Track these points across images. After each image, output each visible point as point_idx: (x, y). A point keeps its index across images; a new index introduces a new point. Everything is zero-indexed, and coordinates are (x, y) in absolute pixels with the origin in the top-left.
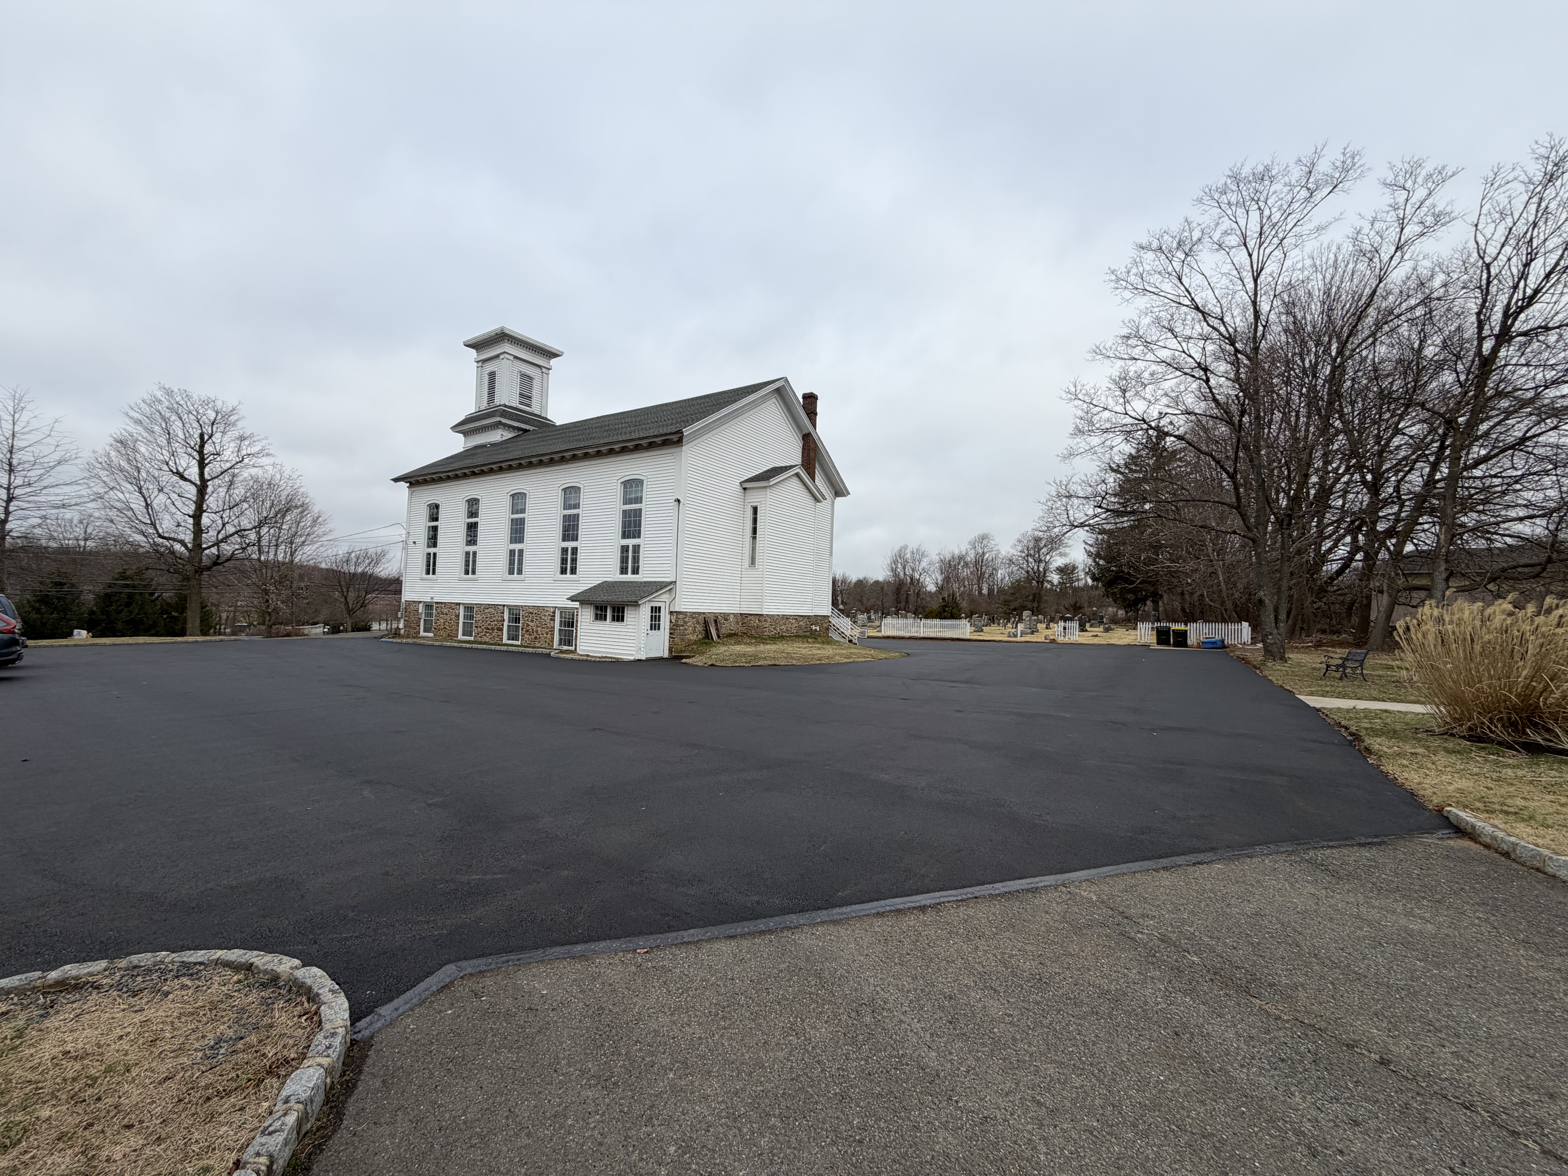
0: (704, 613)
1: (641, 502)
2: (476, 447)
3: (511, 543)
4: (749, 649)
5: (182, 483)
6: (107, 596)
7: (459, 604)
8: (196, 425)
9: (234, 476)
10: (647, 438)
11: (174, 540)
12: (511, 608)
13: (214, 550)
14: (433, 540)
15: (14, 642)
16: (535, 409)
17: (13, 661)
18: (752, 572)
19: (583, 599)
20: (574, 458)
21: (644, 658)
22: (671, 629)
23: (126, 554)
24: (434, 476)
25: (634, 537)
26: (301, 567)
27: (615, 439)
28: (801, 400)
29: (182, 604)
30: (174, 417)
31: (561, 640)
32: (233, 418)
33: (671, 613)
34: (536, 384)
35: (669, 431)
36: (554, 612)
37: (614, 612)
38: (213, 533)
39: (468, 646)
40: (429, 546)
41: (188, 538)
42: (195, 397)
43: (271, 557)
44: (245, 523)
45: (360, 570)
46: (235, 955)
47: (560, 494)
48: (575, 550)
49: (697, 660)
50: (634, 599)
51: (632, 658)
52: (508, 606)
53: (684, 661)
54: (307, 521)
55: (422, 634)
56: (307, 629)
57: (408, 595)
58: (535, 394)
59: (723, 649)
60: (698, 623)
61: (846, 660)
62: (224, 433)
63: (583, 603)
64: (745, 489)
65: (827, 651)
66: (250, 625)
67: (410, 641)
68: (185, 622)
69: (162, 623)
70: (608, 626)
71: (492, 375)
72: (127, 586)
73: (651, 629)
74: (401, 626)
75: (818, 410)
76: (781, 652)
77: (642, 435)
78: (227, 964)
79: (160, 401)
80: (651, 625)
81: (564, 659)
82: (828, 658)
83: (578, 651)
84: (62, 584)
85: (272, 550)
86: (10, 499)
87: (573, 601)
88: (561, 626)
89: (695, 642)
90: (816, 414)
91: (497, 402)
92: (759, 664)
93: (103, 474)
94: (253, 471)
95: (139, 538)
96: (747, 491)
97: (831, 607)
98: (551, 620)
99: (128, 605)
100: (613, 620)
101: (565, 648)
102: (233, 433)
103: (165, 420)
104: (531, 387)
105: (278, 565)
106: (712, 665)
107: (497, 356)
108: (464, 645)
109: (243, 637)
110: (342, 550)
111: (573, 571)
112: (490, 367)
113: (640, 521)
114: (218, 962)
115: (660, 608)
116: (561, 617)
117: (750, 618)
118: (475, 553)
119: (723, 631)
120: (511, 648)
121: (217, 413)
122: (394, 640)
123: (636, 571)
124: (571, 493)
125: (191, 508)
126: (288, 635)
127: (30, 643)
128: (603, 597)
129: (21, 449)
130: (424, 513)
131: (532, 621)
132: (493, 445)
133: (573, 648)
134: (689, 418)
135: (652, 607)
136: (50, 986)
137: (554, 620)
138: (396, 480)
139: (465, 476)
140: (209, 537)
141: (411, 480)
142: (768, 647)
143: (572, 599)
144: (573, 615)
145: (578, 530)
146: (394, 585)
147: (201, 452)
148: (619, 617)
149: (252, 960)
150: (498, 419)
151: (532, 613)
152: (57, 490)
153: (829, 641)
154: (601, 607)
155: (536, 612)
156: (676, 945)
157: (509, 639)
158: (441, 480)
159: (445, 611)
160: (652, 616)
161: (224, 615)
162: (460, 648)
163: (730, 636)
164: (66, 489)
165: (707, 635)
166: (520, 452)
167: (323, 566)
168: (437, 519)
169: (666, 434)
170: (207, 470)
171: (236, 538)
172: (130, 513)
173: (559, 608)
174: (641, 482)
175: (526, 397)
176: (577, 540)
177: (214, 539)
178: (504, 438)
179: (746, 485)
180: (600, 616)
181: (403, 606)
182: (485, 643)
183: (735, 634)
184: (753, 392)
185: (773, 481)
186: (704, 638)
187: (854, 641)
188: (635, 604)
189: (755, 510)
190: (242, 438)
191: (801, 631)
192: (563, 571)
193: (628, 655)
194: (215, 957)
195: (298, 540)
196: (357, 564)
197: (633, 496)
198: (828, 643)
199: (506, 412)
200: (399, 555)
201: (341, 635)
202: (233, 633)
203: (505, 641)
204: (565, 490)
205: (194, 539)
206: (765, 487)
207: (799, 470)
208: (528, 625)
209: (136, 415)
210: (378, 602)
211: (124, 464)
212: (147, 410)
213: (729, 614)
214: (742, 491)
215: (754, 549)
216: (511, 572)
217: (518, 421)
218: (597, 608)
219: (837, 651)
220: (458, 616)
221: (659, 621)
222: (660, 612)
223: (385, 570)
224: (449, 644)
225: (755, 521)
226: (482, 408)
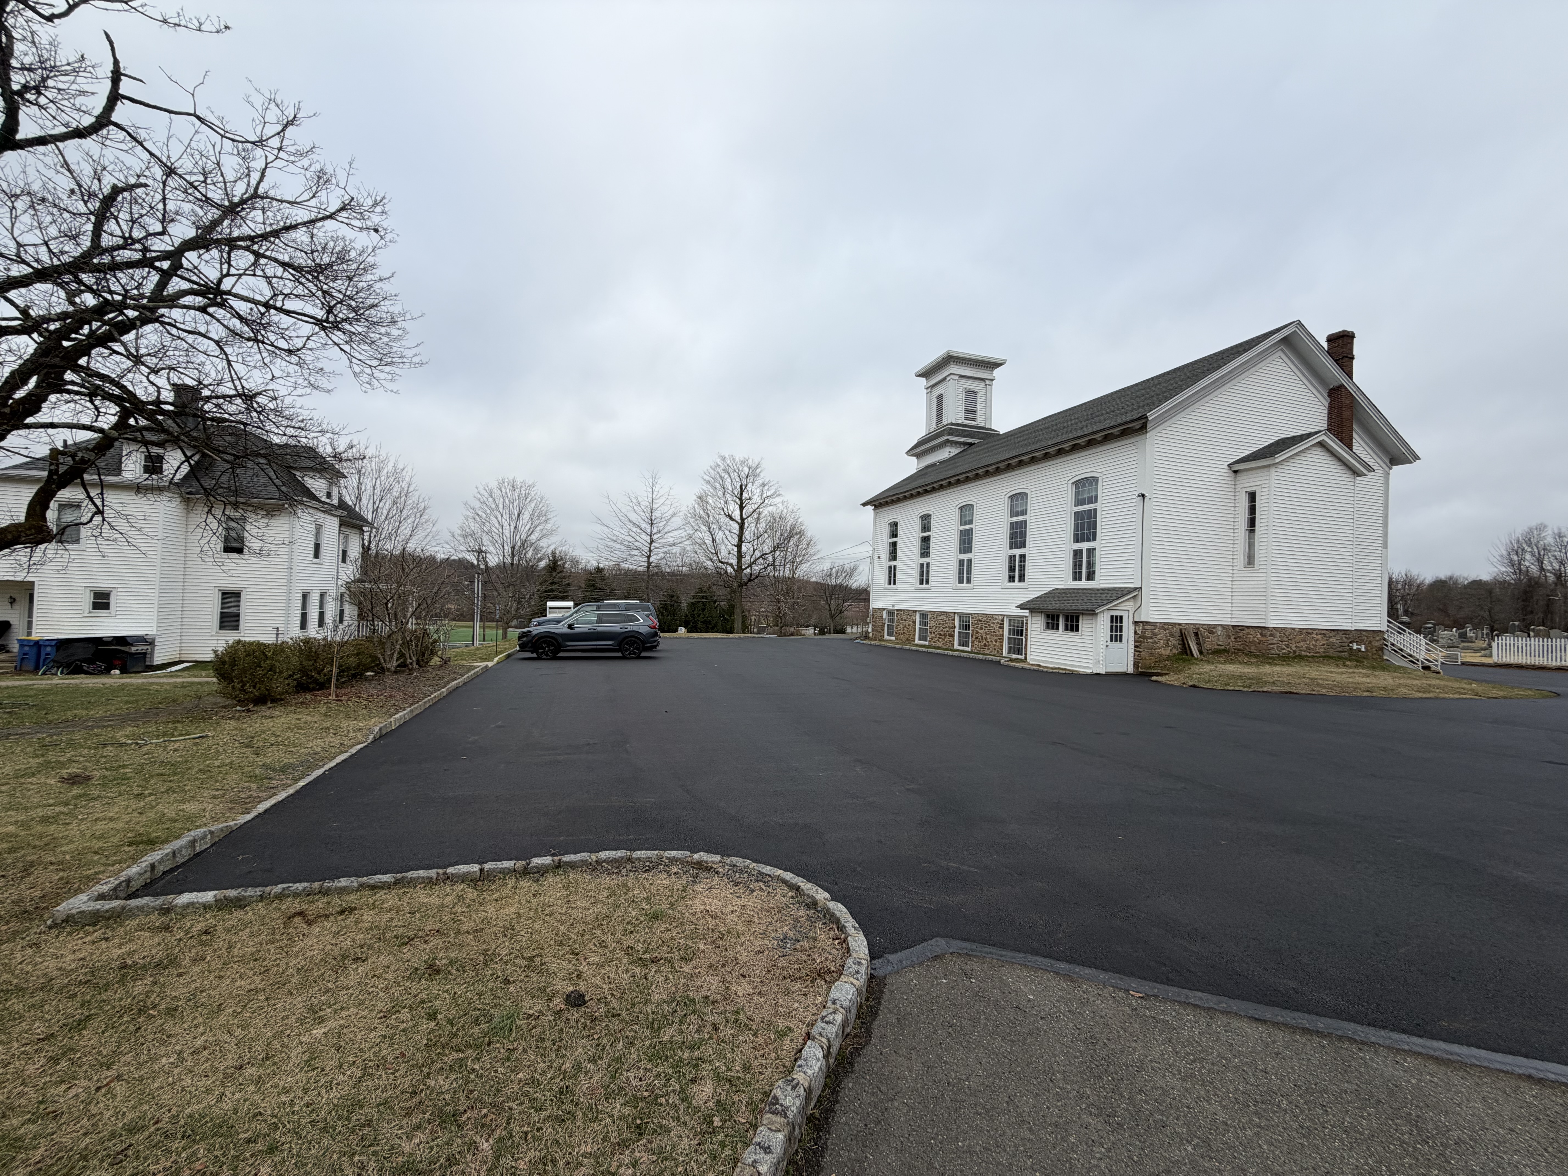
0: (1180, 624)
1: (1096, 502)
2: (927, 467)
3: (960, 553)
4: (1249, 670)
5: (731, 522)
6: (693, 604)
7: (915, 611)
8: (738, 479)
9: (759, 514)
10: (1101, 430)
11: (727, 564)
12: (961, 616)
13: (748, 570)
14: (893, 555)
15: (656, 634)
16: (980, 422)
17: (655, 647)
18: (1249, 574)
19: (1033, 607)
20: (1021, 464)
21: (1103, 672)
22: (1135, 642)
23: (703, 575)
24: (893, 498)
25: (1088, 540)
26: (799, 581)
27: (1065, 437)
28: (1325, 345)
29: (731, 611)
30: (726, 476)
31: (1010, 648)
32: (758, 471)
33: (1136, 623)
34: (980, 399)
35: (1129, 419)
36: (1003, 620)
37: (1067, 620)
38: (748, 557)
39: (924, 649)
40: (890, 560)
41: (734, 561)
42: (737, 460)
43: (782, 573)
44: (767, 550)
45: (838, 582)
46: (788, 876)
47: (1007, 501)
48: (1023, 557)
49: (1171, 679)
50: (1090, 607)
51: (1089, 671)
52: (958, 613)
53: (1154, 678)
54: (803, 545)
55: (886, 637)
56: (803, 630)
57: (874, 604)
58: (980, 408)
59: (1207, 668)
60: (1172, 635)
61: (1420, 695)
62: (753, 482)
63: (1033, 611)
64: (1236, 472)
65: (1382, 680)
66: (768, 625)
67: (877, 643)
68: (733, 623)
69: (720, 624)
70: (1061, 636)
71: (940, 398)
72: (703, 597)
73: (1111, 641)
74: (870, 630)
75: (1356, 352)
76: (1300, 677)
77: (1095, 428)
78: (785, 882)
79: (719, 466)
80: (1111, 636)
81: (1014, 667)
82: (1385, 689)
83: (1028, 660)
84: (672, 596)
85: (782, 568)
86: (652, 542)
87: (1022, 609)
88: (1010, 634)
89: (1168, 658)
90: (1353, 358)
91: (945, 421)
92: (1265, 689)
93: (692, 520)
94: (770, 509)
95: (709, 563)
96: (1238, 475)
97: (1387, 618)
98: (1000, 627)
99: (703, 610)
100: (1066, 629)
101: (1015, 656)
102: (759, 482)
103: (722, 478)
104: (975, 402)
105: (784, 580)
106: (1193, 686)
107: (944, 379)
108: (921, 649)
109: (765, 635)
110: (826, 566)
111: (1022, 578)
112: (937, 391)
113: (1095, 522)
114: (778, 878)
115: (1121, 617)
116: (1010, 625)
117: (1247, 631)
118: (928, 564)
119: (1207, 646)
120: (963, 654)
121: (749, 468)
122: (865, 642)
123: (1091, 576)
124: (1017, 500)
125: (735, 541)
126: (792, 635)
127: (662, 635)
128: (1054, 606)
129: (656, 509)
130: (886, 531)
131: (981, 629)
132: (941, 463)
133: (1023, 657)
134: (1155, 399)
135: (1112, 617)
136: (694, 863)
137: (1003, 628)
138: (864, 505)
139: (919, 494)
140: (746, 560)
141: (876, 503)
142: (1277, 669)
143: (1022, 607)
144: (1022, 623)
145: (1025, 537)
146: (863, 595)
147: (741, 499)
148: (1073, 625)
149: (800, 884)
150: (946, 437)
151: (981, 621)
152: (671, 534)
153: (1386, 667)
154: (1053, 616)
155: (986, 620)
156: (1179, 1002)
157: (959, 645)
158: (899, 500)
159: (904, 617)
160: (1112, 627)
161: (753, 618)
162: (917, 651)
163: (1218, 652)
164: (676, 533)
165: (1185, 649)
166: (967, 466)
167: (814, 579)
168: (896, 536)
169: (1126, 423)
170: (744, 511)
171: (761, 561)
172: (704, 547)
173: (1008, 616)
174: (1096, 479)
175: (971, 412)
176: (1025, 547)
177: (748, 562)
178: (952, 455)
179: (1236, 467)
180: (1052, 623)
181: (871, 613)
182: (938, 648)
183: (1225, 651)
184: (1245, 351)
185: (1279, 458)
186: (1181, 653)
187: (1433, 668)
188: (1092, 613)
189: (1252, 496)
190: (763, 485)
191: (1332, 651)
192: (1011, 579)
193: (1084, 667)
194: (777, 874)
195: (798, 560)
196: (837, 577)
197: (1086, 496)
198: (1383, 669)
199: (953, 430)
200: (867, 569)
201: (827, 636)
202: (758, 633)
203: (956, 646)
204: (1011, 497)
205: (738, 563)
206: (1268, 466)
207: (1324, 438)
208: (977, 632)
209: (707, 478)
210: (851, 609)
211: (701, 512)
212: (713, 473)
213: (1215, 626)
214: (1233, 475)
215: (1251, 545)
216: (961, 581)
217: (964, 436)
218: (1048, 616)
219: (1402, 681)
220: (914, 622)
221: (1121, 631)
222: (1121, 622)
223: (857, 582)
224: (908, 647)
225: (1252, 510)
226: (932, 430)
